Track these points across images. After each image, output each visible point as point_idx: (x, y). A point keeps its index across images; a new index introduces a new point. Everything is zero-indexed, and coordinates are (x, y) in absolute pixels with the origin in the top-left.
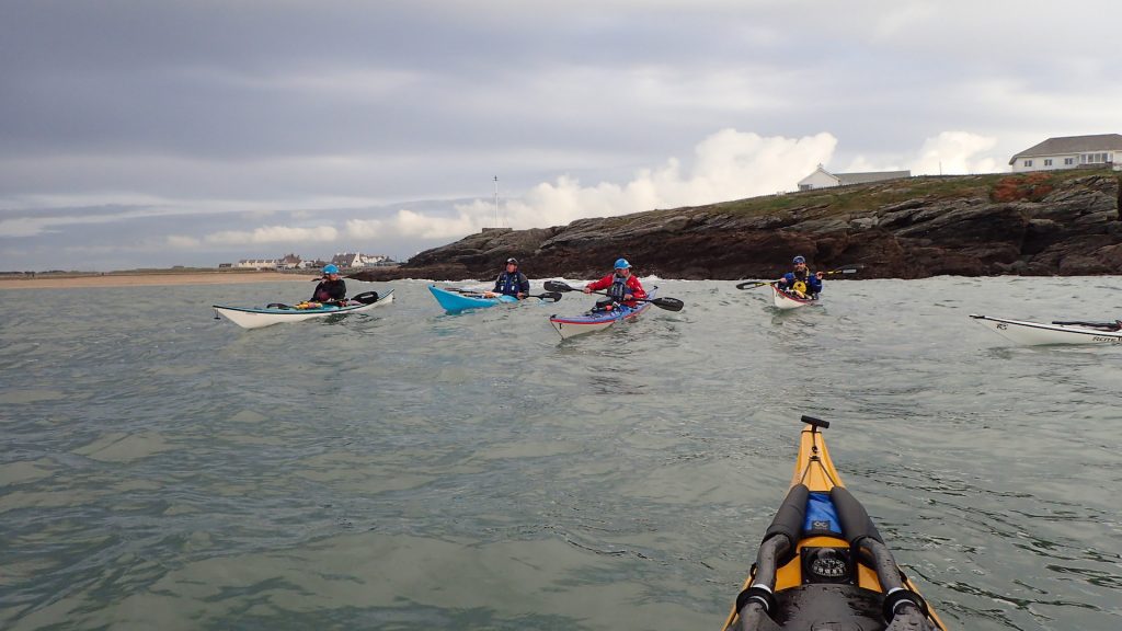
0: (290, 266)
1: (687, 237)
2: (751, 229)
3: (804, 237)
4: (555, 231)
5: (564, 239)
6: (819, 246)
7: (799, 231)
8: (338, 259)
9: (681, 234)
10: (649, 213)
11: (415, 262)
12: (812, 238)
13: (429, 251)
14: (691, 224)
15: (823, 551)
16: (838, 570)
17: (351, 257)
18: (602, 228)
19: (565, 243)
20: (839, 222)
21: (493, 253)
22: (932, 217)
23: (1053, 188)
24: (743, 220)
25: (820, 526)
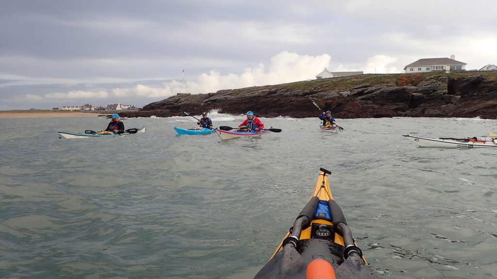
0: (87, 109)
1: (269, 99)
2: (297, 96)
3: (319, 100)
4: (210, 95)
5: (214, 99)
6: (326, 104)
7: (317, 97)
8: (110, 106)
9: (266, 98)
10: (252, 88)
11: (146, 108)
12: (324, 100)
13: (153, 103)
14: (270, 93)
15: (321, 226)
16: (327, 234)
17: (116, 105)
18: (231, 94)
19: (215, 101)
20: (334, 94)
21: (182, 105)
22: (372, 92)
23: (422, 80)
24: (293, 92)
25: (321, 215)
